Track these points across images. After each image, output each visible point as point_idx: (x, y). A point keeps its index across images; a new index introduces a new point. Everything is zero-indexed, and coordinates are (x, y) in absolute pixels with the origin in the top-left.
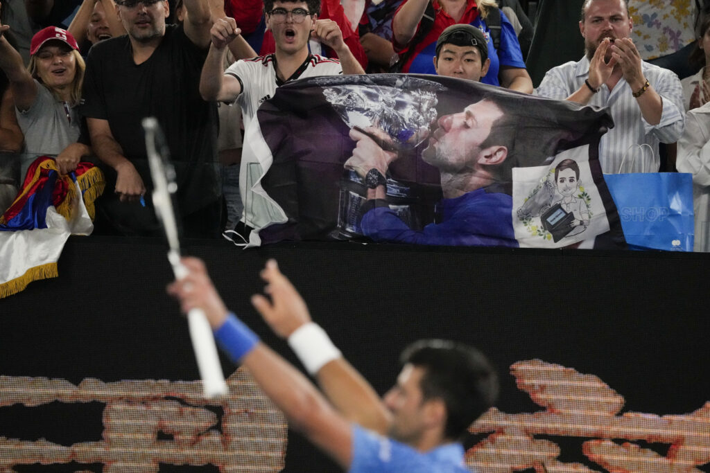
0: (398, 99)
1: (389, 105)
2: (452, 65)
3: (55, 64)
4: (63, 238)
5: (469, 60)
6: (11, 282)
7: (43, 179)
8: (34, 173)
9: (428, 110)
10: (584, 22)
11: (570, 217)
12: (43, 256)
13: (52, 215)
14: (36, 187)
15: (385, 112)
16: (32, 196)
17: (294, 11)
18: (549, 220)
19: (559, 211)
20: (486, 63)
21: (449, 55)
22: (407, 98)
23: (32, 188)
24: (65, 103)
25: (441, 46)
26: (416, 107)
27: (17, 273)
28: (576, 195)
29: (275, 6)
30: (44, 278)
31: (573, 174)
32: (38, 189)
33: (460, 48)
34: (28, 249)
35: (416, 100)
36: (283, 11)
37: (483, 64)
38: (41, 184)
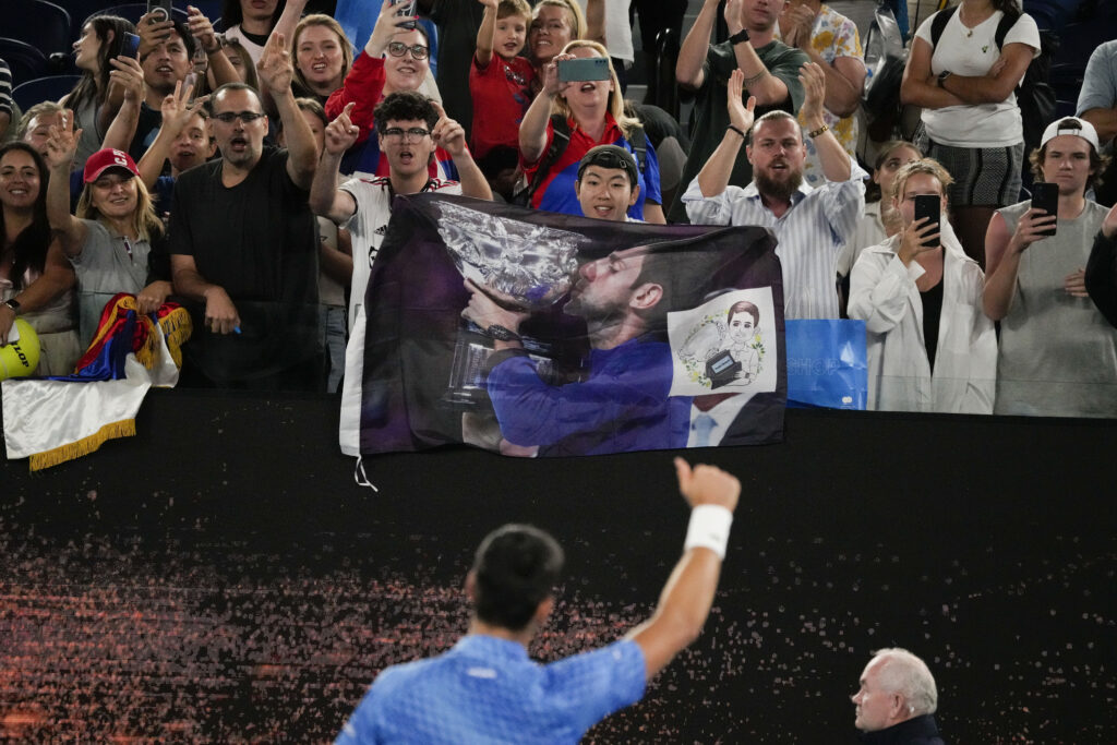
0: (527, 252)
1: (513, 260)
2: (597, 190)
3: (115, 194)
4: (142, 390)
5: (616, 185)
6: (83, 440)
7: (121, 321)
8: (110, 312)
9: (567, 261)
10: (752, 146)
11: (737, 367)
12: (119, 411)
13: (131, 362)
14: (113, 330)
15: (506, 271)
16: (108, 341)
17: (412, 131)
18: (714, 367)
19: (727, 358)
20: (636, 190)
21: (594, 179)
22: (541, 251)
23: (109, 331)
24: (123, 238)
25: (584, 167)
26: (552, 260)
27: (89, 430)
28: (750, 344)
29: (389, 126)
30: (120, 436)
31: (751, 319)
32: (117, 332)
33: (606, 170)
34: (102, 404)
35: (554, 252)
36: (398, 131)
37: (632, 192)
38: (120, 326)
